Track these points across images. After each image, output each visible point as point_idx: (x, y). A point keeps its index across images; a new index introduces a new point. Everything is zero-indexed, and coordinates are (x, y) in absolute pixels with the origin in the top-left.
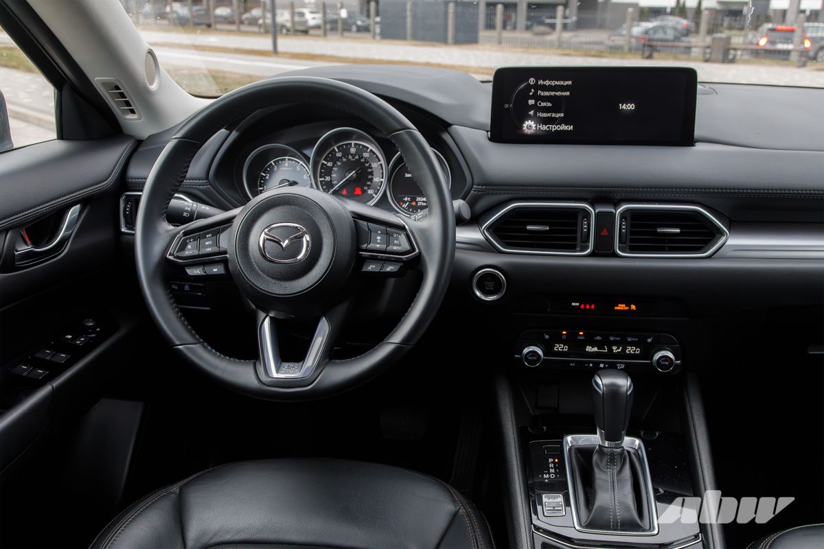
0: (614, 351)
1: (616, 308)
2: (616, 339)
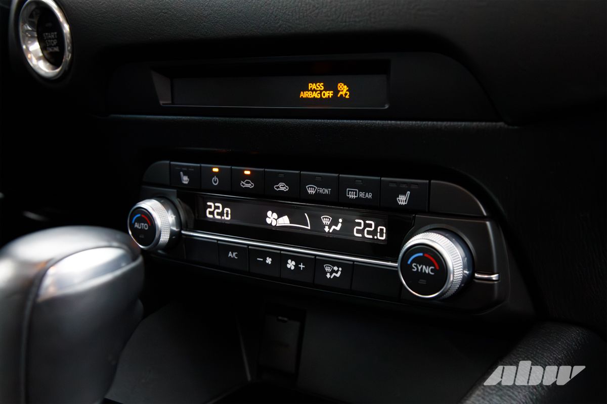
0: (327, 229)
1: (305, 95)
2: (321, 191)
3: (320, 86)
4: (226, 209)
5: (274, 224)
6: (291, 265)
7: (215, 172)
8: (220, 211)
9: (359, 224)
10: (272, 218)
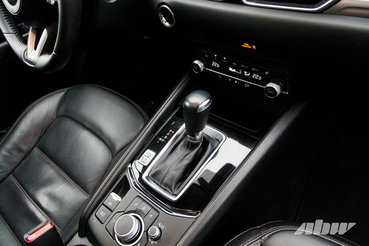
0: (245, 74)
1: (243, 46)
2: (245, 67)
3: (248, 45)
4: (218, 65)
5: (231, 71)
6: (236, 82)
7: (216, 57)
8: (216, 64)
9: (254, 75)
10: (231, 69)
